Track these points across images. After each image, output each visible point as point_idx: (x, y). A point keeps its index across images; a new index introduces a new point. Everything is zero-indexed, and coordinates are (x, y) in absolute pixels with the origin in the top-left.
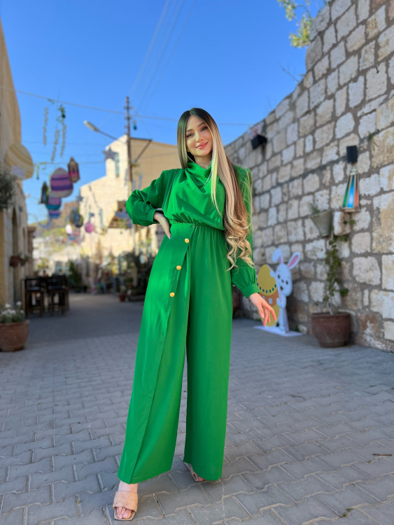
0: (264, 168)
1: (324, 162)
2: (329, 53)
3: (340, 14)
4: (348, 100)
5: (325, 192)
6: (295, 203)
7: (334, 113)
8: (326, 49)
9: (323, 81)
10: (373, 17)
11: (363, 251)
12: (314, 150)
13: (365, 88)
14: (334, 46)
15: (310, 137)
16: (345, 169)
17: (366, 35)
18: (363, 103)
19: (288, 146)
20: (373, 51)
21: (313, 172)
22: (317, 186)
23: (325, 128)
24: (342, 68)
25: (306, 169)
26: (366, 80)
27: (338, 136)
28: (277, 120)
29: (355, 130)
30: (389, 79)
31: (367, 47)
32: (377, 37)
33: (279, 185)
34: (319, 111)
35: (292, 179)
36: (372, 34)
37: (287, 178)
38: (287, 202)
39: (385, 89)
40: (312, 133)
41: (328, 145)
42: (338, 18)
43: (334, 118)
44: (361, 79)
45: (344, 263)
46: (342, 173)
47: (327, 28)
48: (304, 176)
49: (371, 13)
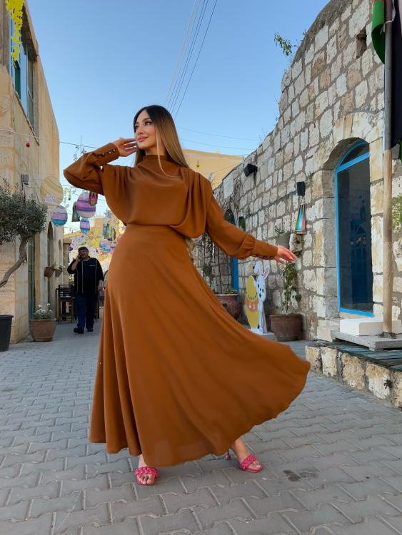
0: (255, 192)
1: (288, 193)
2: (291, 105)
3: (297, 76)
4: (300, 145)
5: (288, 216)
6: (272, 224)
7: (293, 153)
8: (290, 101)
9: (287, 126)
10: (312, 84)
11: (308, 265)
12: (283, 182)
13: (309, 138)
14: (294, 100)
15: (281, 171)
16: (299, 199)
17: (309, 97)
18: (308, 148)
19: (269, 177)
20: (312, 110)
21: (282, 199)
22: (284, 211)
23: (289, 164)
24: (298, 118)
25: (278, 196)
26: (309, 132)
27: (295, 173)
28: (263, 153)
29: (303, 170)
30: (320, 133)
31: (309, 106)
32: (314, 100)
33: (263, 208)
34: (286, 150)
35: (271, 204)
36: (312, 96)
37: (268, 203)
38: (267, 223)
39: (318, 141)
40: (282, 167)
41: (290, 178)
42: (296, 79)
43: (293, 159)
44: (306, 130)
45: (298, 274)
46: (298, 202)
47: (290, 85)
48: (277, 202)
49: (312, 81)
